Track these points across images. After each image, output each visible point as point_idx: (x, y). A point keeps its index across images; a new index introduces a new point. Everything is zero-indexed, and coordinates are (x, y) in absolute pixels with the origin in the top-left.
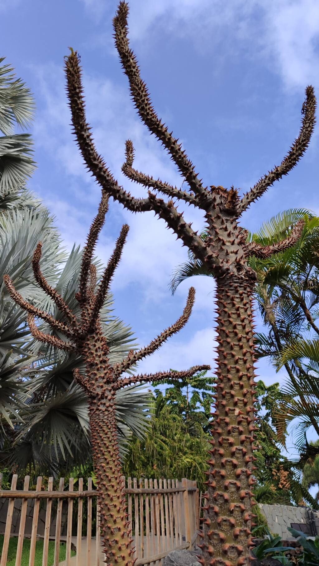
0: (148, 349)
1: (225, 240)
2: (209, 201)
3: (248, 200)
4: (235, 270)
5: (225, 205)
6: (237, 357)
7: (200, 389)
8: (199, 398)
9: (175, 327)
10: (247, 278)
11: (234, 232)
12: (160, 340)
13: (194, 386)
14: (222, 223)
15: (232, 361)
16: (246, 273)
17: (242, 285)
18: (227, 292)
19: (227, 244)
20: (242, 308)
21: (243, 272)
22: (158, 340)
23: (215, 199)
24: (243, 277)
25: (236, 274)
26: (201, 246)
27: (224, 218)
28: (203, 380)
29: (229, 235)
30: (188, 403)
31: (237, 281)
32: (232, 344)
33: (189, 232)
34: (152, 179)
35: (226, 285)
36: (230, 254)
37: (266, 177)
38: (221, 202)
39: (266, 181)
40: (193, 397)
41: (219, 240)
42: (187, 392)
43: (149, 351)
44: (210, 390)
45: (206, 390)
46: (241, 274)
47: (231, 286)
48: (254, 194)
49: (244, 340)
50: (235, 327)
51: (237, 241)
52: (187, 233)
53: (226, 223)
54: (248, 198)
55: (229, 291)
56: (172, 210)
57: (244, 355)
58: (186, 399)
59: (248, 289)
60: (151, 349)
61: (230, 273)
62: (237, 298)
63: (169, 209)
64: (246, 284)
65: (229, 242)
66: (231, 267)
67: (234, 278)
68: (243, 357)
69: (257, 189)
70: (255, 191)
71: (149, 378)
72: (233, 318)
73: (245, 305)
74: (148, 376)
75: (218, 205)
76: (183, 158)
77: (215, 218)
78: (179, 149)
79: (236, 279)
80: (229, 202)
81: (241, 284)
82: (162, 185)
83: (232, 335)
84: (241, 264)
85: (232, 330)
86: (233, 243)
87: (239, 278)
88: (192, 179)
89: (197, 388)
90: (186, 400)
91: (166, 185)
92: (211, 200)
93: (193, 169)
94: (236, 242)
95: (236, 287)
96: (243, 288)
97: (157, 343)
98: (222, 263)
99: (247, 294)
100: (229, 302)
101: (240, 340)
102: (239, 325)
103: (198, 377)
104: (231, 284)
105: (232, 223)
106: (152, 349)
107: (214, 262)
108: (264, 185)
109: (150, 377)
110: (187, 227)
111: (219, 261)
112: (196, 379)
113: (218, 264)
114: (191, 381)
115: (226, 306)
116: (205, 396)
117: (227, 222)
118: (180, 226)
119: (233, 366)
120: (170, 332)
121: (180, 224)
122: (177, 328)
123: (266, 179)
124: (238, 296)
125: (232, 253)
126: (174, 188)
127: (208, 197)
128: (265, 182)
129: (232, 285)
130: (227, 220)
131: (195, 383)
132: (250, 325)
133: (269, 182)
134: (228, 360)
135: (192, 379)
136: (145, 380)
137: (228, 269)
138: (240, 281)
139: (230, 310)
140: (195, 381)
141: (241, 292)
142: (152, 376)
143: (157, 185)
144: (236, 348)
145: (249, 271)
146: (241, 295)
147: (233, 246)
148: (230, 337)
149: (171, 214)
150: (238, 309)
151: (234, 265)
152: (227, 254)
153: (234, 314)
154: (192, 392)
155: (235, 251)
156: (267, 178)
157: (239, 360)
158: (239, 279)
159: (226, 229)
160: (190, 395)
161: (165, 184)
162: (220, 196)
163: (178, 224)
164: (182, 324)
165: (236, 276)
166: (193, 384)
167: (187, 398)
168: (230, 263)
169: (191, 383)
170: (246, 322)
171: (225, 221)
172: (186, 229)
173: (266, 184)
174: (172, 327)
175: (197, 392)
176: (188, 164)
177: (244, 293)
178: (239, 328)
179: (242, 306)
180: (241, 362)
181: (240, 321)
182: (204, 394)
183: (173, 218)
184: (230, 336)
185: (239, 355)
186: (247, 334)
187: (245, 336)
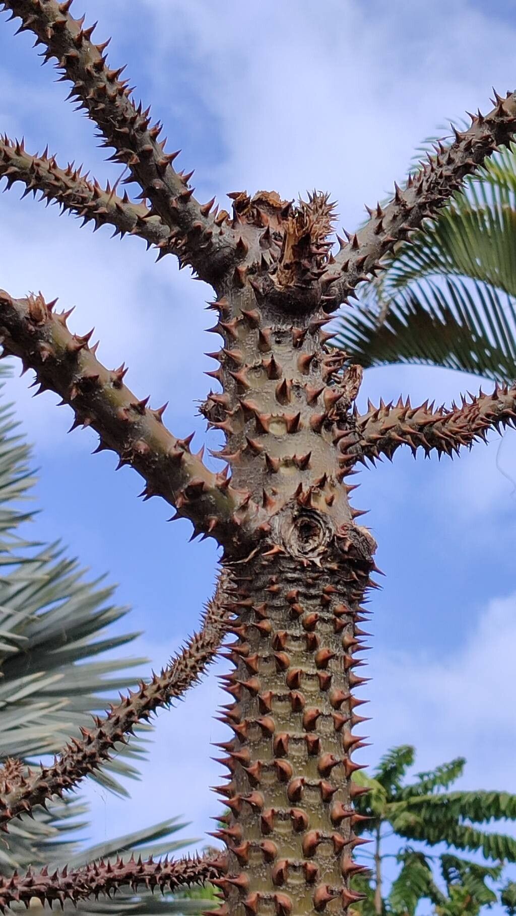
0: (55, 773)
1: (265, 416)
2: (219, 256)
3: (382, 238)
4: (292, 535)
5: (274, 278)
6: (281, 864)
7: (431, 843)
8: (429, 883)
9: (162, 684)
10: (334, 566)
11: (304, 380)
12: (101, 735)
13: (407, 832)
14: (263, 344)
15: (265, 875)
16: (330, 545)
17: (313, 592)
18: (260, 618)
19: (276, 429)
20: (310, 677)
21: (320, 542)
22: (94, 735)
23: (241, 250)
24: (317, 561)
25: (294, 551)
26: (161, 451)
27: (268, 328)
28: (445, 805)
29: (282, 395)
30: (378, 906)
31: (295, 575)
32: (267, 813)
33: (113, 404)
34: (19, 151)
35: (259, 589)
36: (283, 470)
37: (459, 139)
38: (263, 261)
39: (458, 157)
40: (403, 878)
41: (247, 413)
42: (378, 858)
43: (60, 780)
44: (474, 845)
45: (460, 845)
46: (313, 550)
47: (275, 594)
48: (407, 213)
49: (311, 798)
50: (280, 750)
51: (310, 416)
52: (108, 409)
53: (275, 348)
54: (379, 230)
55: (268, 613)
56: (43, 330)
57: (310, 851)
58: (372, 885)
59: (339, 605)
60: (64, 772)
61: (272, 548)
62: (296, 638)
63: (31, 327)
64: (328, 587)
65: (281, 420)
66: (277, 523)
67: (284, 563)
68: (303, 862)
69: (419, 192)
70: (410, 199)
71: (56, 885)
72: (277, 716)
73: (322, 664)
74: (54, 878)
75: (251, 271)
76: (113, 100)
77: (239, 323)
78: (99, 67)
79: (294, 570)
80: (287, 267)
81: (308, 586)
82: (57, 179)
83: (269, 779)
84: (313, 511)
85: (271, 762)
86: (294, 427)
87: (302, 563)
88: (151, 176)
89: (421, 837)
90: (373, 892)
91: (74, 179)
92: (227, 250)
93: (153, 137)
94: (305, 421)
95: (292, 601)
96: (318, 601)
97: (89, 749)
98: (244, 508)
99: (334, 622)
100: (266, 654)
101: (295, 798)
102: (297, 740)
103: (426, 789)
104: (275, 587)
105: (298, 345)
106: (71, 773)
107: (214, 509)
108: (447, 171)
109: (61, 881)
110: (108, 386)
111: (232, 502)
112: (414, 800)
113: (227, 514)
114: (394, 806)
115: (255, 666)
116: (453, 872)
117: (278, 342)
118: (78, 385)
119: (265, 894)
120: (143, 702)
121: (79, 377)
122: (175, 686)
123: (455, 147)
124: (298, 632)
125: (287, 463)
126: (102, 188)
127: (214, 240)
128: (450, 161)
129: (279, 591)
130: (278, 333)
131: (411, 817)
132: (339, 738)
133: (470, 161)
134: (252, 870)
135: (399, 799)
136: (40, 894)
137: (263, 533)
138: (308, 576)
139: (266, 685)
140: (411, 808)
141: (309, 615)
142: (69, 880)
143: (39, 178)
144: (282, 828)
145: (342, 540)
146: (310, 627)
147: (295, 438)
148: (262, 788)
149: (43, 344)
150: (294, 683)
151: (289, 512)
152: (271, 469)
153: (280, 699)
154: (399, 858)
155: (299, 457)
156: (463, 145)
157: (291, 872)
158: (303, 569)
159: (272, 371)
160: (391, 871)
161: (68, 173)
162: (262, 232)
163: (70, 378)
164: (193, 667)
165: (291, 559)
166: (400, 823)
167: (378, 882)
168: (277, 508)
169: (394, 819)
170: (325, 728)
171: (271, 340)
172: (103, 395)
173: (455, 171)
174: (155, 682)
175: (421, 857)
176: (133, 120)
177: (323, 620)
178: (297, 751)
179: (313, 671)
180: (295, 880)
181: (299, 725)
182: (448, 862)
183: (50, 357)
184: (263, 781)
185: (292, 854)
186: (325, 772)
187: (316, 781)
